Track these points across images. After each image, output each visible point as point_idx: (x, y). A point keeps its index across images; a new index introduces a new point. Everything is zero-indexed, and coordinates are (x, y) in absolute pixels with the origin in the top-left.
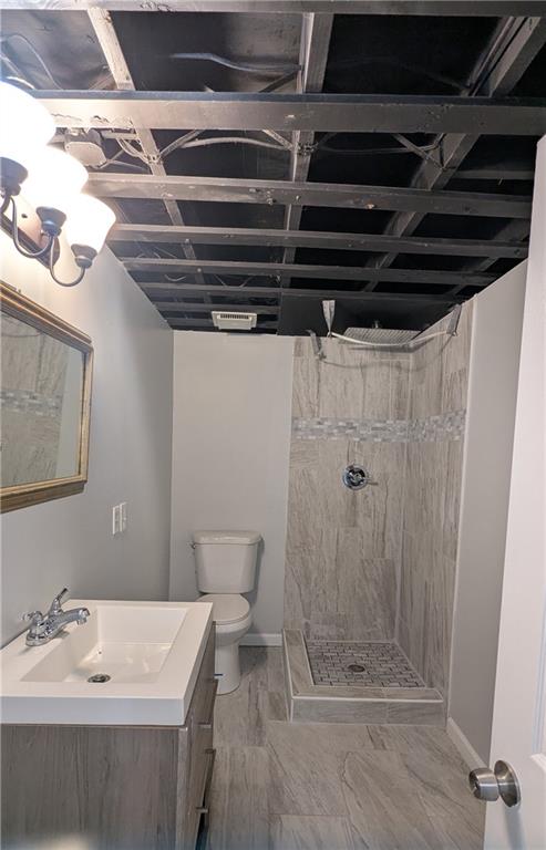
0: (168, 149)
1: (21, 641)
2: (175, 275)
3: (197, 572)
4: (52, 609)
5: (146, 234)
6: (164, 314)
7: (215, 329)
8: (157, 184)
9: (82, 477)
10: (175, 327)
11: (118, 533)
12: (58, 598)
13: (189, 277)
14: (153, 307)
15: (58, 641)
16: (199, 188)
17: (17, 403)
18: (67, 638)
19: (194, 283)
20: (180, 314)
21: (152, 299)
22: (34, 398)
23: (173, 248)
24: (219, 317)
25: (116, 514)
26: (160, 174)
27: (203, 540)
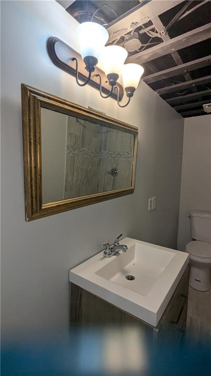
0: (170, 24)
1: (102, 254)
2: (182, 91)
3: (191, 229)
4: (115, 243)
5: (164, 74)
6: (179, 111)
7: (206, 113)
8: (165, 46)
9: (133, 187)
10: (185, 117)
11: (150, 210)
12: (118, 238)
13: (189, 90)
14: (173, 109)
15: (114, 257)
16: (188, 38)
17: (123, 156)
18: (119, 256)
19: (192, 93)
20: (188, 110)
21: (173, 106)
22: (129, 154)
23: (179, 78)
24: (207, 107)
25: (151, 202)
26: (167, 40)
27: (194, 215)
